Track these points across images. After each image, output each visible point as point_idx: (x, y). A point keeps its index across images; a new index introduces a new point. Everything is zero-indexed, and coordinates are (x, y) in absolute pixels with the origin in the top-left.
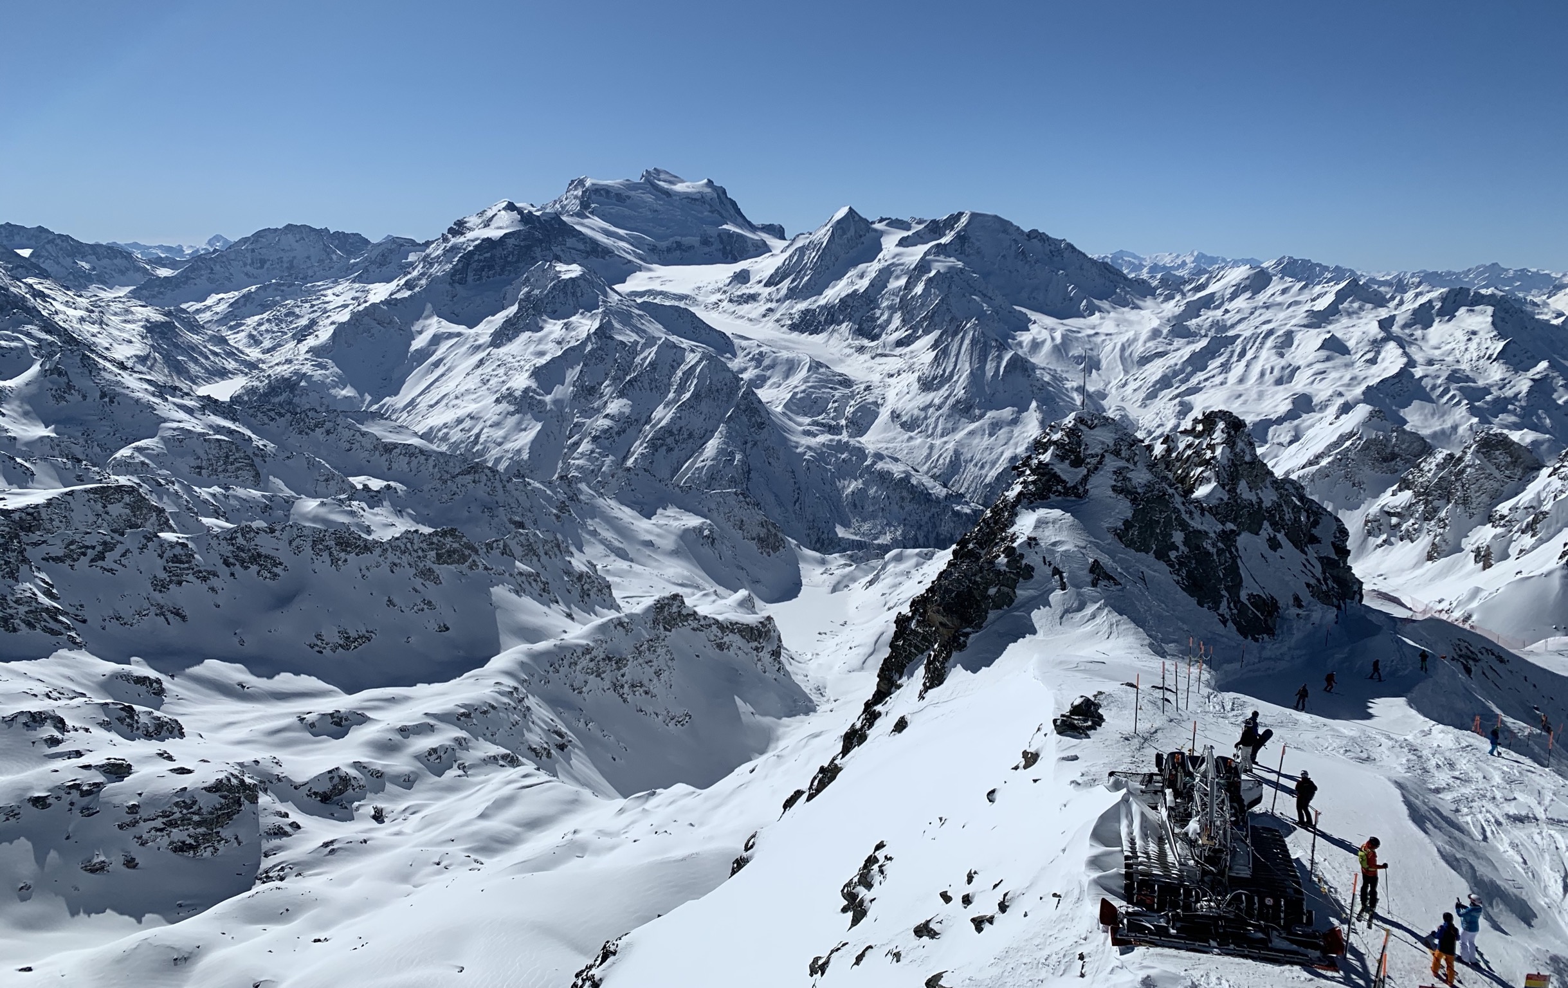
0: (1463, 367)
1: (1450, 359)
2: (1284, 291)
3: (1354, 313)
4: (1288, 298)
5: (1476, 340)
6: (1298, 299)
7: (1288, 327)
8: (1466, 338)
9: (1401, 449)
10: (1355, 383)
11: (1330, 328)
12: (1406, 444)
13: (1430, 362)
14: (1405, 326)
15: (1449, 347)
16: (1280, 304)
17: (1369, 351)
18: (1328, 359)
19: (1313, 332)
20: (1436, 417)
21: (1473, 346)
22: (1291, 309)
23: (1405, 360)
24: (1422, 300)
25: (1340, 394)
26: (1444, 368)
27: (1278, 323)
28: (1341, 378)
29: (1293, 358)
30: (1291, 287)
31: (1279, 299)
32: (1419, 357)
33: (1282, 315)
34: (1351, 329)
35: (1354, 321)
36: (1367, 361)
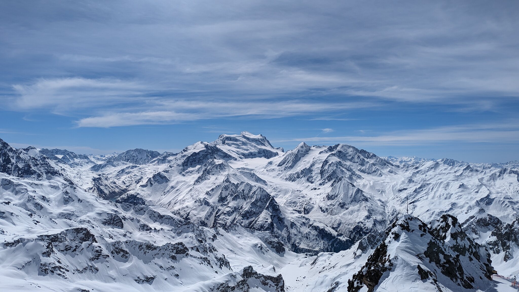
0: (509, 195)
1: (504, 192)
2: (445, 169)
3: (469, 176)
4: (447, 171)
5: (512, 185)
6: (450, 172)
7: (448, 181)
8: (509, 185)
9: (491, 222)
10: (472, 199)
11: (462, 181)
12: (493, 220)
13: (498, 193)
14: (488, 181)
15: (503, 188)
16: (444, 173)
17: (476, 189)
18: (462, 191)
19: (456, 182)
20: (501, 211)
21: (511, 188)
22: (448, 175)
23: (489, 192)
24: (492, 172)
25: (467, 203)
26: (502, 195)
27: (444, 180)
28: (467, 198)
29: (450, 191)
30: (448, 168)
31: (444, 172)
32: (493, 191)
33: (445, 177)
34: (469, 182)
35: (470, 179)
36: (476, 192)
